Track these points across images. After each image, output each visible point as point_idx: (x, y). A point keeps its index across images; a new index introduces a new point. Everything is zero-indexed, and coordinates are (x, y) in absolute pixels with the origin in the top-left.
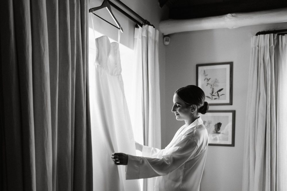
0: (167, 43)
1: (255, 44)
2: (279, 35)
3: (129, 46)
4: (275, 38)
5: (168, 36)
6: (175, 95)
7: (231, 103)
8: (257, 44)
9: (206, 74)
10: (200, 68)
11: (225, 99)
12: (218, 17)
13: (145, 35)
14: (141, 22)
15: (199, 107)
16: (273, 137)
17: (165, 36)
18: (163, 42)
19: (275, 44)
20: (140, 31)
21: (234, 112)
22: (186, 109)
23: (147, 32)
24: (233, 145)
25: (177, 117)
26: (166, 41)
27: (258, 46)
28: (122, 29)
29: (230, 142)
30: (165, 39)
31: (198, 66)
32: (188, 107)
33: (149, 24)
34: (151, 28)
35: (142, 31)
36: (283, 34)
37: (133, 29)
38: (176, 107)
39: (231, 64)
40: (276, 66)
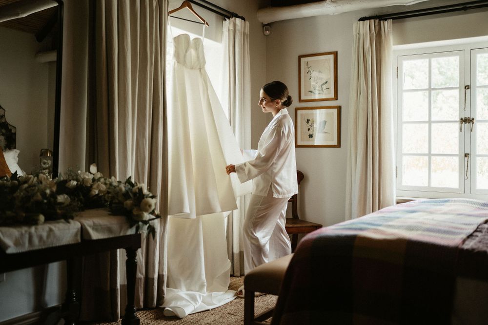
0: (268, 33)
1: (356, 31)
2: (380, 20)
3: (216, 40)
4: (377, 24)
5: (269, 24)
6: (262, 91)
7: (336, 98)
8: (358, 32)
9: (309, 66)
10: (303, 60)
11: (329, 93)
12: (317, 3)
13: (232, 28)
14: (229, 15)
15: (283, 101)
16: (374, 134)
17: (264, 26)
18: (263, 32)
19: (377, 30)
20: (227, 24)
21: (339, 109)
22: (271, 104)
23: (235, 25)
24: (339, 145)
25: (263, 110)
26: (266, 30)
27: (359, 34)
28: (207, 24)
29: (335, 143)
30: (265, 28)
31: (300, 57)
32: (272, 101)
33: (237, 16)
34: (238, 21)
35: (230, 24)
36: (386, 20)
37: (222, 22)
38: (262, 100)
39: (336, 54)
40: (378, 55)
